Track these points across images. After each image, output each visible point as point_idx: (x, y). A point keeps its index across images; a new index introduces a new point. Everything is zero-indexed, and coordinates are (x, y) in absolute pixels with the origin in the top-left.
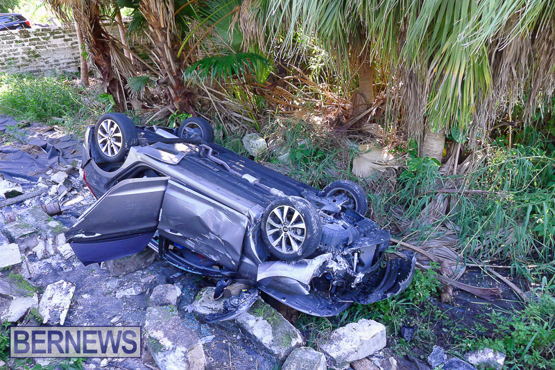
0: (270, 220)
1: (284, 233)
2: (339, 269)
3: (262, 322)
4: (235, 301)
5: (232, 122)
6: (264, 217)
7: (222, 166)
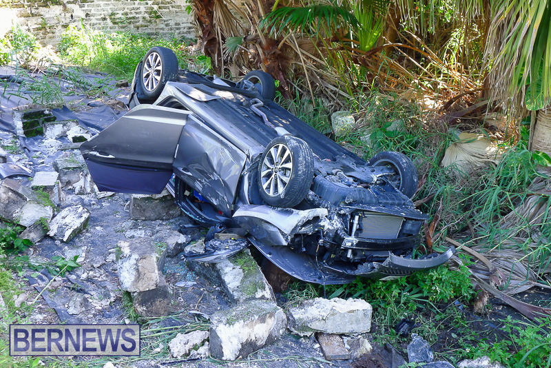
0: (266, 161)
1: (274, 173)
2: (330, 227)
3: (238, 270)
4: (217, 243)
5: (327, 98)
6: (261, 156)
7: (261, 118)
